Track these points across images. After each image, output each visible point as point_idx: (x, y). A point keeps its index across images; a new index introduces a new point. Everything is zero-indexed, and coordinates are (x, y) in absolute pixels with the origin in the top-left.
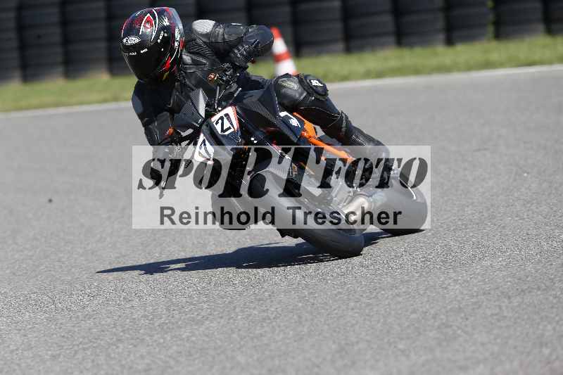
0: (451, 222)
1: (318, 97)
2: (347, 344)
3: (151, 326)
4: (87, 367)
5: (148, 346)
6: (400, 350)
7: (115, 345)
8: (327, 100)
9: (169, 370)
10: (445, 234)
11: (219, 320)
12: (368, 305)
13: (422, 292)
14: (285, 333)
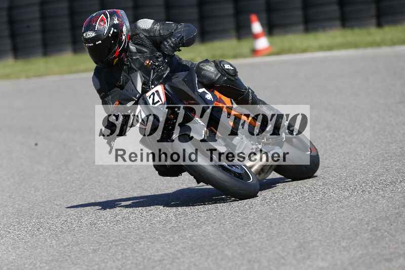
0: (380, 154)
1: (230, 77)
2: (304, 242)
3: (164, 229)
4: (119, 258)
5: (162, 243)
6: (343, 247)
7: (138, 242)
8: (236, 79)
9: (177, 260)
10: (375, 164)
11: (213, 225)
12: (320, 214)
13: (359, 205)
14: (260, 235)
